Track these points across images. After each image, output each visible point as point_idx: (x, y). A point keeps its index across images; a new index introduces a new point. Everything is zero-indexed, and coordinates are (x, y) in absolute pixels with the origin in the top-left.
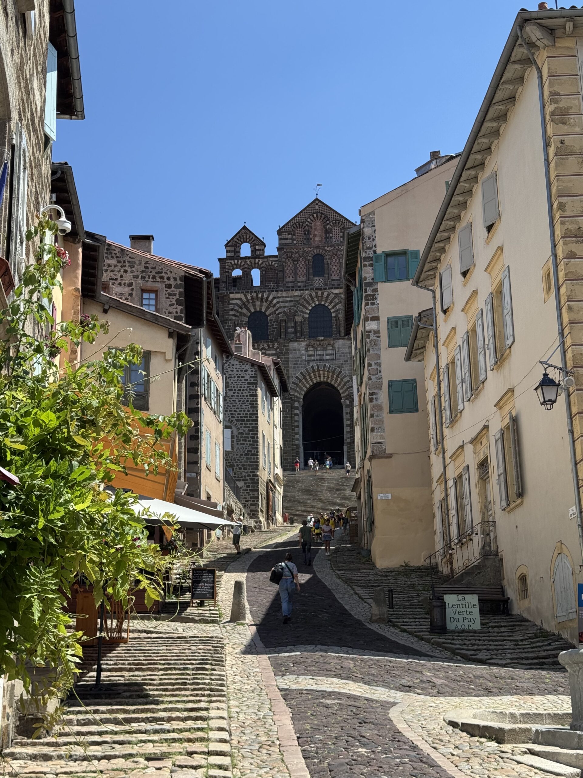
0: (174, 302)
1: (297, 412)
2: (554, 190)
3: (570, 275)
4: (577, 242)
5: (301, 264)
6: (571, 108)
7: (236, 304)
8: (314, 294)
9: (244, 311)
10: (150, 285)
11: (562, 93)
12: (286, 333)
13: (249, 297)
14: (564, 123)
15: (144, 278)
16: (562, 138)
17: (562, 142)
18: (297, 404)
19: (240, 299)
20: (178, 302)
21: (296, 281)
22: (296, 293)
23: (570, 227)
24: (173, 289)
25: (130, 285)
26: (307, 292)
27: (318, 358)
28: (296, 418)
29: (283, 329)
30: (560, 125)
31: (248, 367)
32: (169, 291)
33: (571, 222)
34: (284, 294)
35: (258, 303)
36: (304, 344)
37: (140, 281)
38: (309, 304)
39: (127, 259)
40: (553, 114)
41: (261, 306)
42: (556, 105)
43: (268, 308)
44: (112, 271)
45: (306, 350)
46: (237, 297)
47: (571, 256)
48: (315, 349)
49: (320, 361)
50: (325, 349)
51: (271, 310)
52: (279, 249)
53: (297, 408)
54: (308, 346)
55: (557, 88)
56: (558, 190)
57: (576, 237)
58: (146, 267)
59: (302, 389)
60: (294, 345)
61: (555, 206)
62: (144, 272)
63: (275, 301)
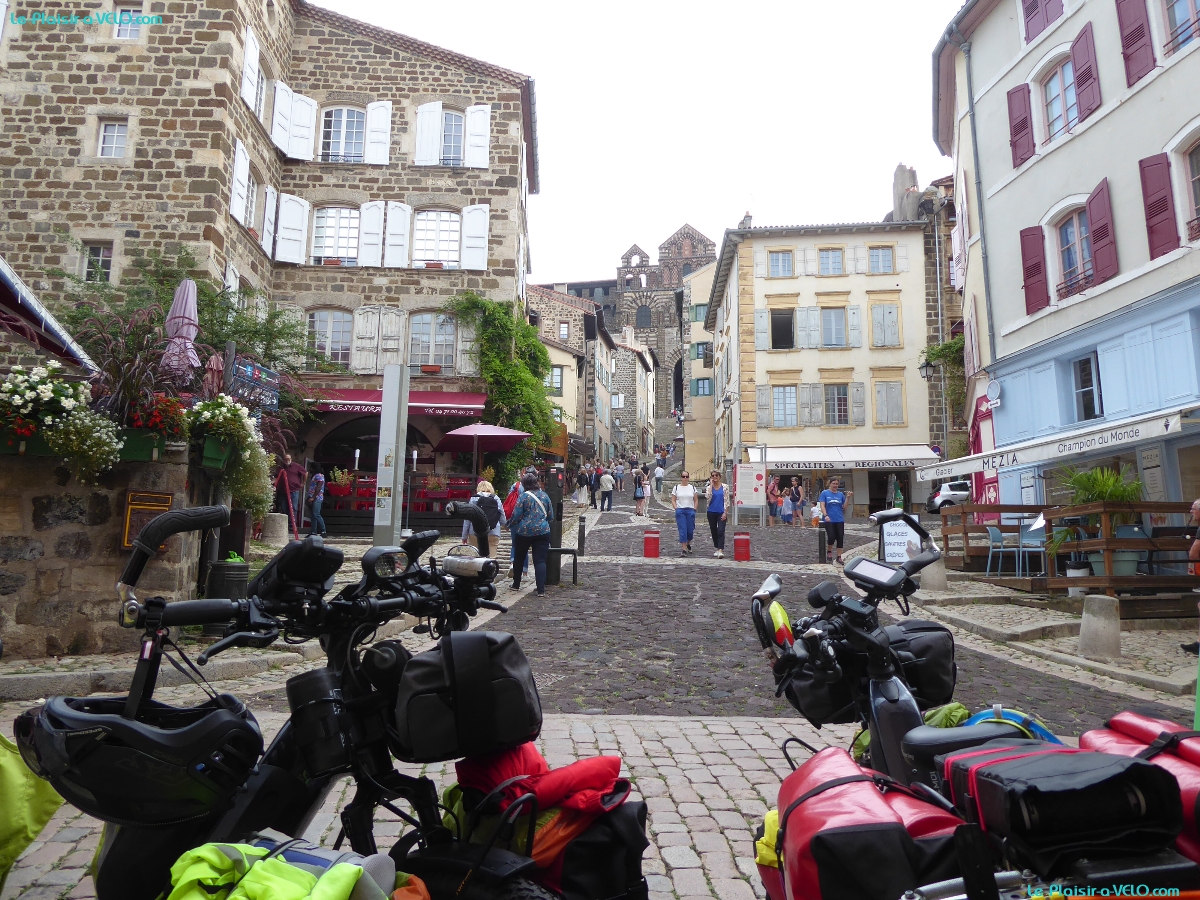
0: (578, 329)
1: (670, 377)
2: (740, 312)
3: (743, 350)
5: (675, 270)
6: (749, 272)
7: (629, 300)
10: (565, 319)
11: (745, 265)
12: (664, 321)
13: (638, 295)
15: (561, 315)
16: (744, 287)
17: (744, 289)
18: (670, 372)
19: (632, 297)
20: (580, 329)
21: (670, 284)
22: (671, 292)
23: (745, 328)
24: (577, 322)
25: (553, 319)
28: (669, 382)
29: (661, 319)
30: (744, 281)
31: (630, 354)
34: (663, 293)
35: (644, 300)
37: (558, 317)
39: (551, 304)
40: (742, 275)
41: (646, 302)
43: (650, 303)
44: (543, 311)
46: (629, 295)
51: (653, 304)
52: (659, 260)
53: (670, 375)
56: (742, 311)
57: (746, 333)
58: (562, 309)
59: (674, 361)
61: (740, 320)
62: (561, 312)
63: (655, 299)
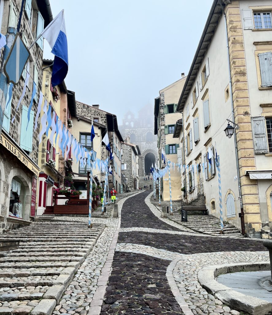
0: (103, 122)
1: (143, 161)
2: (231, 57)
3: (237, 88)
4: (240, 76)
5: (145, 120)
6: (238, 26)
7: (127, 132)
8: (148, 129)
9: (129, 134)
10: (97, 117)
11: (234, 20)
12: (141, 140)
13: (130, 130)
14: (235, 32)
15: (94, 115)
16: (234, 37)
17: (234, 39)
18: (143, 159)
19: (128, 130)
20: (105, 122)
21: (143, 125)
22: (143, 129)
23: (238, 70)
24: (103, 118)
25: (90, 117)
26: (146, 128)
27: (149, 146)
28: (143, 162)
29: (139, 139)
30: (234, 32)
31: (129, 147)
32: (102, 119)
33: (238, 69)
34: (140, 129)
36: (145, 142)
37: (93, 116)
38: (147, 132)
39: (89, 109)
40: (231, 28)
41: (134, 132)
42: (232, 25)
44: (85, 113)
45: (146, 144)
47: (238, 81)
48: (148, 144)
49: (150, 147)
50: (151, 144)
51: (136, 133)
52: (139, 116)
54: (146, 143)
55: (232, 19)
56: (233, 56)
57: (240, 74)
58: (95, 112)
59: (144, 155)
60: (143, 143)
61: (231, 63)
62: (94, 113)
63: (137, 131)
